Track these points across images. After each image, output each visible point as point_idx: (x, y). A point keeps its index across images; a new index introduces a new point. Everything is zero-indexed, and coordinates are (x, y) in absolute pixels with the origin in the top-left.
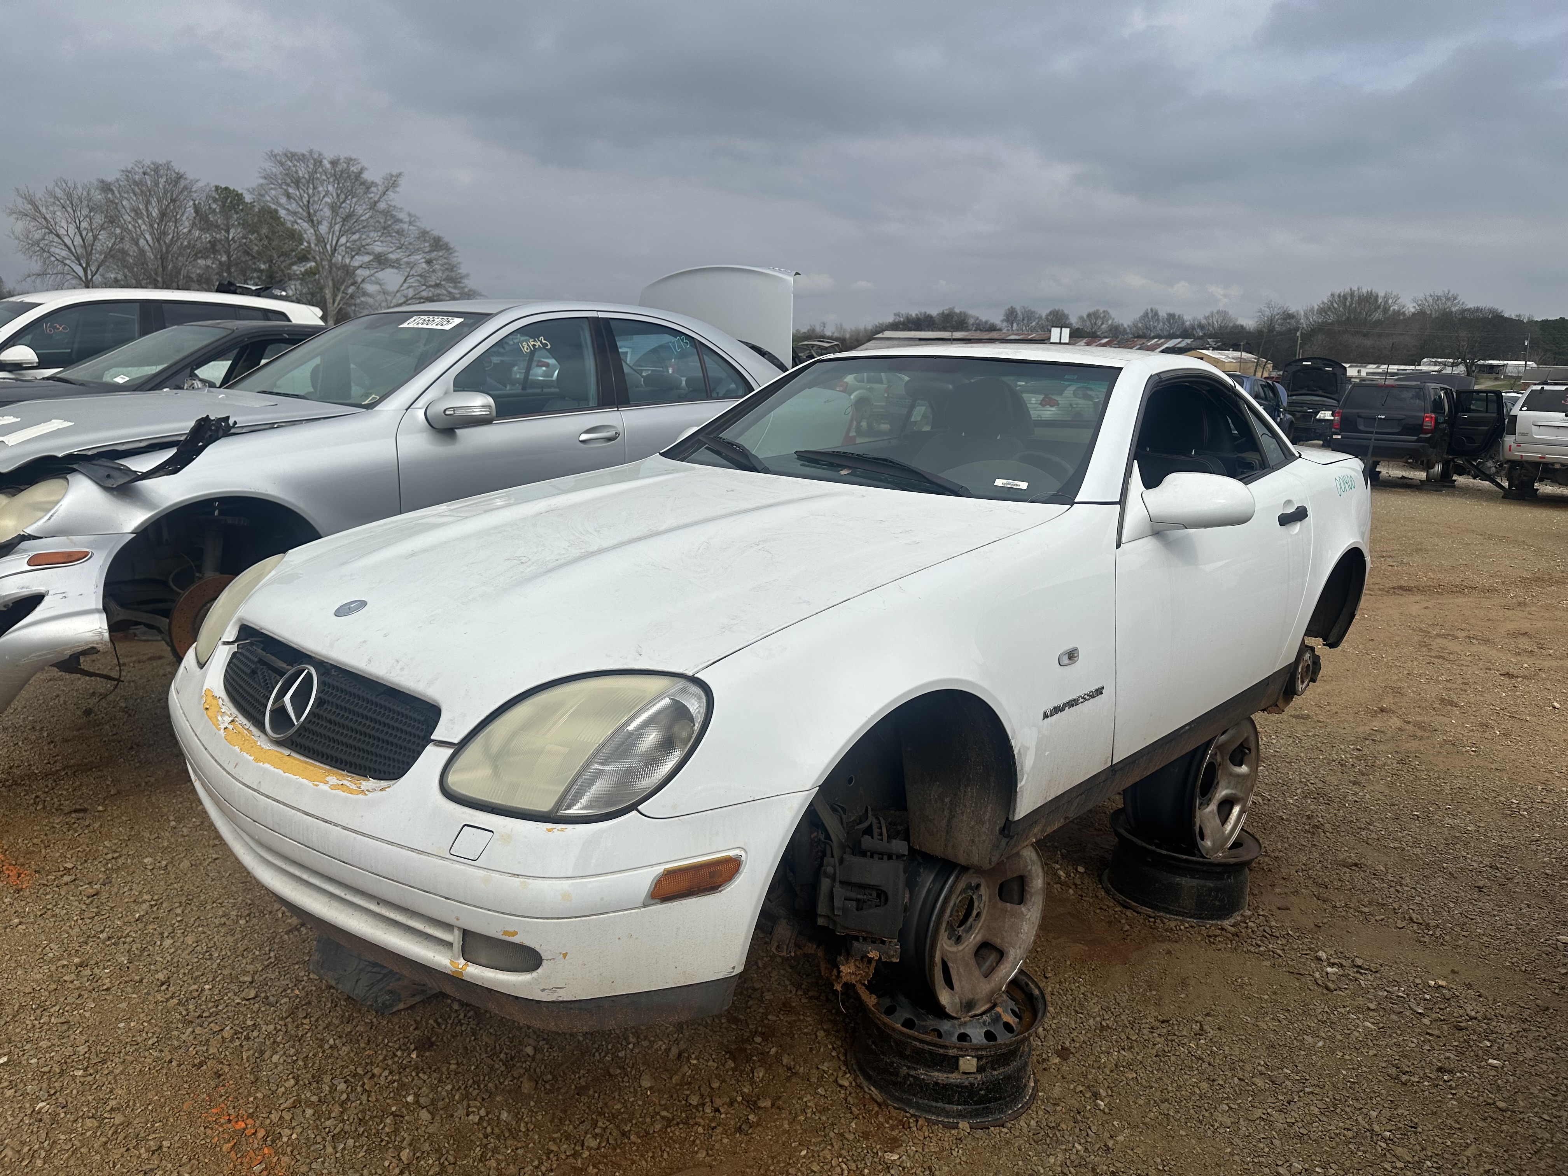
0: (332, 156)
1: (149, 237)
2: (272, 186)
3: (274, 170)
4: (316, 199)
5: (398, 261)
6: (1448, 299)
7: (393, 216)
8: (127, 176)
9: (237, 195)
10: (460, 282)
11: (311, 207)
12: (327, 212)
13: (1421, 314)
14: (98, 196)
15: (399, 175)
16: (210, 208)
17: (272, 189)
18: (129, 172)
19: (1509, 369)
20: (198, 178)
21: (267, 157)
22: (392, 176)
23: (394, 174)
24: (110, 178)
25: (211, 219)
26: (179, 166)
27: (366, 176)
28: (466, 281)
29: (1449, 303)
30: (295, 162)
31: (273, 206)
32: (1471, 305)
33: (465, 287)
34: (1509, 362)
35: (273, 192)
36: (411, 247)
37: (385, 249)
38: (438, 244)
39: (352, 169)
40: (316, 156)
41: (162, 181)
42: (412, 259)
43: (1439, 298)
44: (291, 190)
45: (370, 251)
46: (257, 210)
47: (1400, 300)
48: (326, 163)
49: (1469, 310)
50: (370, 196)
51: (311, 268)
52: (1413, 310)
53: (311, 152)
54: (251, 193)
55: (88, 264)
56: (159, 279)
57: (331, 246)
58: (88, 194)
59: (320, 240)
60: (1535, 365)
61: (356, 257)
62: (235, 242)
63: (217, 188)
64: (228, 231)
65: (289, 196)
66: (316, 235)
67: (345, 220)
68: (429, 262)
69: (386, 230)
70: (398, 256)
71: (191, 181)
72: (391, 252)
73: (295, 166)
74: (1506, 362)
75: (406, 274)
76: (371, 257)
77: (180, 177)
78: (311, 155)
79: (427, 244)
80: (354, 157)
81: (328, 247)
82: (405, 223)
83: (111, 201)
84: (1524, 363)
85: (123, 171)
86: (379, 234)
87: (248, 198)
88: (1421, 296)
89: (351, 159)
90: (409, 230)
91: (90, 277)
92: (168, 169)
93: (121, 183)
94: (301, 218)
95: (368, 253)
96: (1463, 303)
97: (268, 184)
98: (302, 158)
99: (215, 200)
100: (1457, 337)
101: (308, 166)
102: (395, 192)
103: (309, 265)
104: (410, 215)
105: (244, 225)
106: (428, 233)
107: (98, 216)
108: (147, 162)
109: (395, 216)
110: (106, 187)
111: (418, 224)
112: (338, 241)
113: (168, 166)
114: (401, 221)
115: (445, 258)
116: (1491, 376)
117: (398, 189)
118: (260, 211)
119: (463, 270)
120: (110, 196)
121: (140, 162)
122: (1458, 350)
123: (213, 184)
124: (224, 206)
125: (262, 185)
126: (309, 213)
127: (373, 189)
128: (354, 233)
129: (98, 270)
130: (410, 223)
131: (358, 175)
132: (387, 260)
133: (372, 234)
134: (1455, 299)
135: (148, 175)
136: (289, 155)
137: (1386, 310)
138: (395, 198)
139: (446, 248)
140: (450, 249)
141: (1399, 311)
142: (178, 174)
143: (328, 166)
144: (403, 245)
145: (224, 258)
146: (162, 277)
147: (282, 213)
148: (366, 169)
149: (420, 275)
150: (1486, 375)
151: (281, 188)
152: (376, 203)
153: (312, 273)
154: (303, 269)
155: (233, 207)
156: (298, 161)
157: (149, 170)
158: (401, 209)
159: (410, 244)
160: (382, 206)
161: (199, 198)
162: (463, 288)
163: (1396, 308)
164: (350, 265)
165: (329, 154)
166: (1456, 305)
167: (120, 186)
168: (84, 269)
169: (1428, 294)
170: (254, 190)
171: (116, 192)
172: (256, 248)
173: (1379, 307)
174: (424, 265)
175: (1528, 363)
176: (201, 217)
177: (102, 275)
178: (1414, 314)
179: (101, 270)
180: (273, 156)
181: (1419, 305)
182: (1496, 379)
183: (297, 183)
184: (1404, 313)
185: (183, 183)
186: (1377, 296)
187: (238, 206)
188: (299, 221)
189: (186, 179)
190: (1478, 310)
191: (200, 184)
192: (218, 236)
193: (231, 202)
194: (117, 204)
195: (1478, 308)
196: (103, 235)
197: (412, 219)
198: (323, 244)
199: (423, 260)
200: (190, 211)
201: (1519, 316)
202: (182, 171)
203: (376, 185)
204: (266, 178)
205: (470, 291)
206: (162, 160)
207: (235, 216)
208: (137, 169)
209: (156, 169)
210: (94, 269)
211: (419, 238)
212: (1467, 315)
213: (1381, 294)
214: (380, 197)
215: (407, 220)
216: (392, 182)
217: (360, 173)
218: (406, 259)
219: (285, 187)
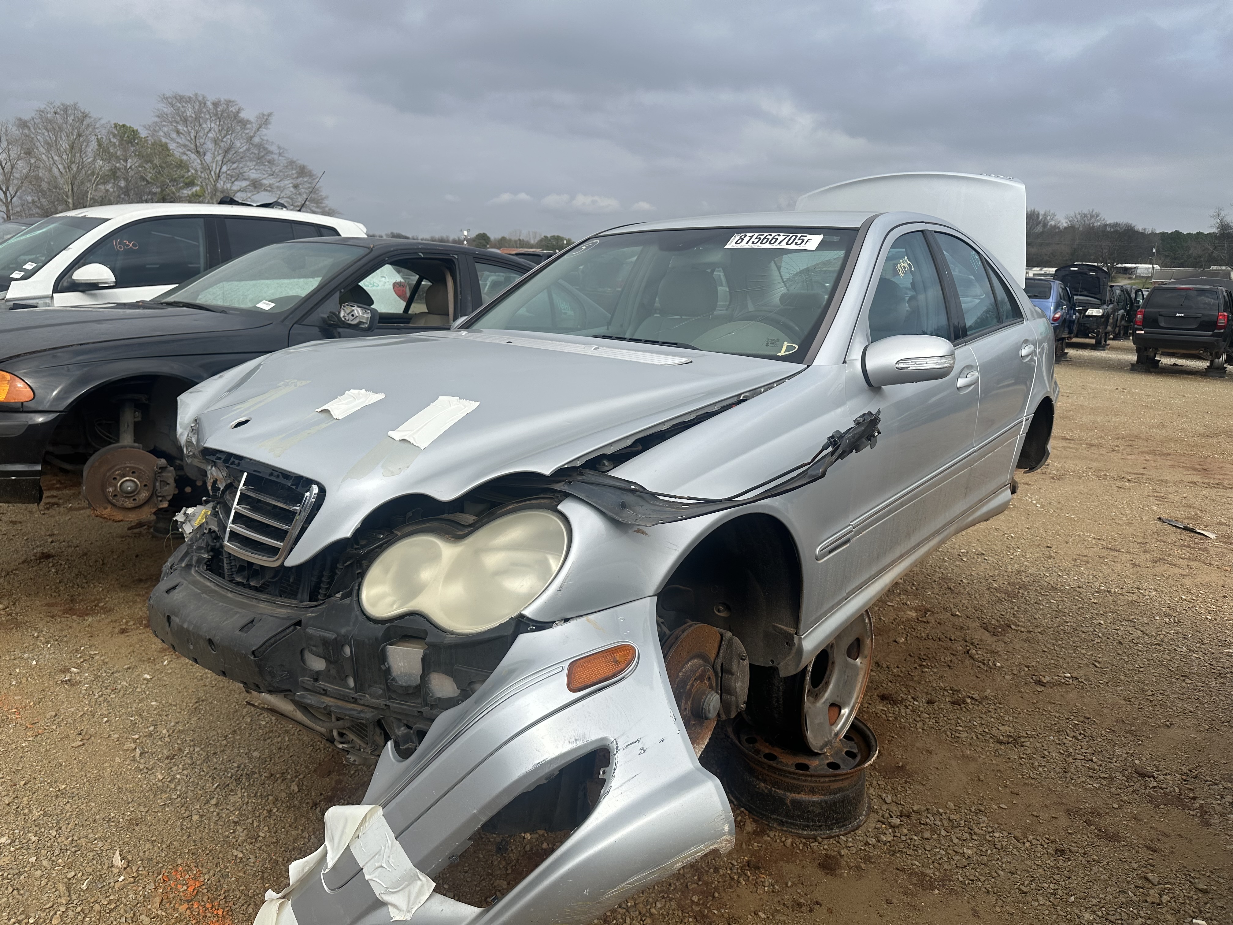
0: (214, 99)
1: (60, 166)
2: (164, 123)
3: (165, 110)
4: (202, 135)
5: (270, 186)
6: (1092, 216)
7: (265, 149)
8: (41, 115)
9: (133, 131)
10: (321, 203)
11: (197, 141)
12: (210, 145)
13: (1071, 229)
14: (15, 131)
15: (270, 115)
16: (111, 142)
17: (164, 126)
18: (43, 112)
19: (1139, 271)
20: (100, 117)
21: (160, 99)
22: (263, 115)
23: (266, 113)
24: (26, 117)
25: (112, 151)
26: (84, 107)
27: (242, 115)
28: (326, 202)
29: (1093, 220)
30: (184, 104)
31: (164, 140)
32: (1110, 220)
33: (326, 207)
34: (1140, 265)
35: (166, 129)
36: (281, 174)
37: (260, 175)
38: (303, 171)
39: (231, 109)
40: (200, 99)
41: (70, 119)
42: (282, 184)
43: (1085, 215)
44: (180, 127)
45: (246, 177)
46: (150, 143)
47: (1056, 217)
48: (209, 104)
49: (1110, 225)
50: (247, 131)
51: (196, 192)
52: (1065, 225)
53: (196, 95)
54: (147, 129)
55: (7, 189)
56: (70, 201)
57: (215, 174)
58: (6, 131)
59: (206, 168)
60: (1159, 268)
61: (236, 183)
62: (132, 170)
63: (116, 125)
64: (126, 161)
65: (178, 133)
66: (202, 164)
67: (226, 152)
68: (296, 187)
69: (259, 160)
70: (271, 182)
71: (95, 119)
72: (265, 178)
73: (183, 107)
74: (1137, 265)
75: (278, 196)
76: (247, 183)
77: (85, 116)
78: (196, 98)
79: (294, 172)
80: (232, 99)
81: (213, 173)
82: (276, 154)
83: (27, 136)
84: (1151, 266)
85: (37, 111)
86: (254, 163)
87: (143, 133)
88: (1072, 214)
89: (230, 101)
90: (278, 160)
91: (9, 199)
92: (75, 109)
93: (37, 121)
94: (189, 150)
95: (245, 179)
96: (1104, 220)
97: (161, 122)
98: (189, 100)
99: (114, 136)
100: (1101, 246)
101: (194, 107)
102: (266, 129)
103: (194, 189)
104: (279, 148)
105: (140, 156)
106: (294, 162)
107: (15, 148)
108: (58, 103)
109: (267, 149)
110: (23, 124)
111: (286, 155)
112: (221, 169)
113: (75, 107)
114: (272, 153)
115: (309, 183)
116: (1125, 276)
117: (269, 126)
118: (153, 145)
119: (323, 193)
120: (26, 131)
121: (51, 104)
122: (1102, 256)
123: (113, 122)
124: (122, 140)
125: (156, 122)
126: (196, 146)
127: (248, 126)
128: (234, 163)
129: (16, 193)
130: (280, 154)
131: (236, 115)
132: (261, 185)
133: (249, 163)
134: (1098, 216)
135: (58, 114)
136: (179, 98)
137: (1045, 225)
138: (269, 134)
139: (311, 175)
140: (314, 175)
141: (1055, 226)
142: (83, 113)
143: (211, 107)
144: (274, 172)
145: (122, 184)
146: (73, 199)
147: (172, 146)
148: (243, 109)
149: (289, 197)
150: (1121, 275)
151: (172, 125)
152: (251, 137)
153: (197, 195)
154: (190, 193)
155: (131, 142)
156: (186, 102)
157: (59, 110)
158: (273, 142)
159: (280, 171)
160: (256, 140)
161: (103, 133)
162: (324, 207)
163: (1053, 223)
164: (230, 189)
165: (211, 98)
166: (1098, 221)
167: (35, 123)
168: (4, 192)
169: (1077, 212)
170: (150, 126)
171: (32, 128)
172: (151, 175)
173: (1040, 223)
174: (292, 189)
175: (1155, 266)
176: (103, 150)
177: (20, 198)
178: (1065, 228)
179: (18, 193)
180: (165, 98)
181: (1070, 221)
182: (1130, 278)
183: (185, 121)
184: (1059, 228)
185: (87, 121)
186: (1039, 214)
187: (134, 140)
188: (188, 153)
189: (90, 117)
190: (1116, 225)
191: (103, 122)
192: (118, 165)
193: (128, 137)
194: (33, 138)
195: (1117, 223)
196: (20, 164)
197: (281, 151)
198: (208, 172)
199: (291, 185)
200: (94, 145)
201: (1145, 229)
202: (87, 111)
203: (251, 123)
204: (159, 117)
205: (330, 209)
206: (69, 102)
207: (132, 149)
208: (49, 109)
209: (65, 109)
210: (13, 193)
211: (287, 167)
212: (1108, 229)
213: (1042, 212)
214: (255, 133)
215: (277, 151)
216: (265, 121)
217: (238, 113)
218: (277, 184)
219: (175, 124)
